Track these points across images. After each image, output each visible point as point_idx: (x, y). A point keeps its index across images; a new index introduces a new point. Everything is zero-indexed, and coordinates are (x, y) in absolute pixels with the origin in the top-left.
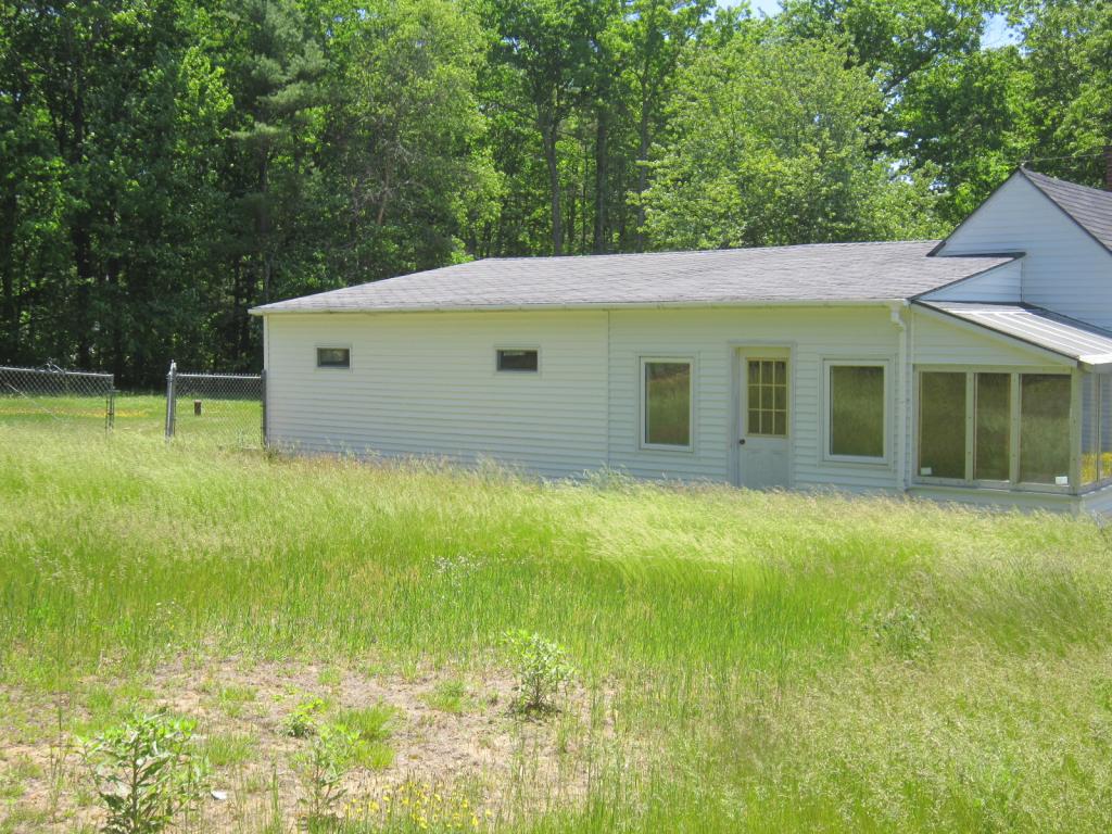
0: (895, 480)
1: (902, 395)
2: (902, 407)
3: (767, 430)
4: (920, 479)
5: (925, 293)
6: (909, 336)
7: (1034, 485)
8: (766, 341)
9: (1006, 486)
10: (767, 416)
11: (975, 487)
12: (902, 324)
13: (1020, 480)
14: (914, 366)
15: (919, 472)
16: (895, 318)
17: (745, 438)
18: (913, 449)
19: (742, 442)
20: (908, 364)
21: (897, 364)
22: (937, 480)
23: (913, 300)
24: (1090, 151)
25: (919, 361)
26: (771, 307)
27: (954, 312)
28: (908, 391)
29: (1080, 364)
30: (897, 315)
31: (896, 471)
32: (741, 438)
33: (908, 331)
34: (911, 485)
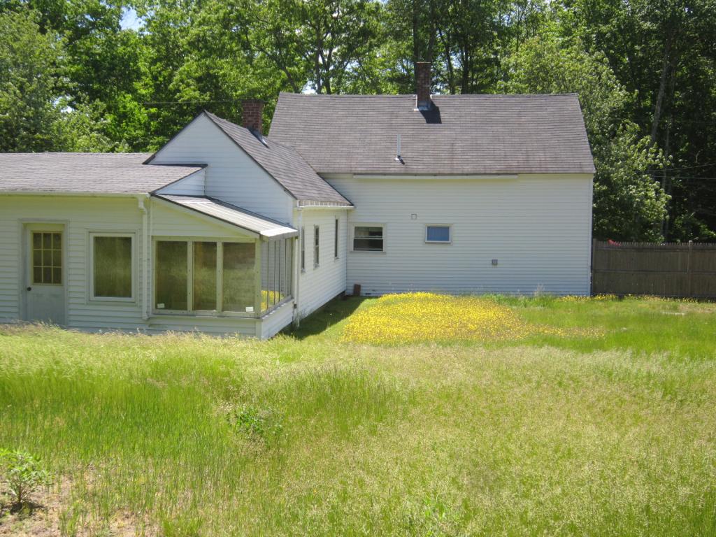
0: (141, 312)
1: (145, 257)
2: (145, 264)
3: (47, 281)
4: (157, 311)
5: (159, 189)
6: (149, 218)
7: (233, 313)
8: (47, 219)
9: (214, 314)
10: (47, 271)
11: (193, 315)
12: (145, 210)
13: (223, 310)
14: (152, 237)
15: (156, 307)
16: (141, 205)
17: (31, 286)
18: (152, 292)
19: (29, 289)
20: (148, 236)
21: (141, 236)
22: (169, 311)
23: (153, 194)
24: (189, 100)
25: (157, 234)
26: (52, 196)
27: (180, 202)
28: (148, 254)
29: (261, 236)
30: (142, 203)
31: (141, 306)
32: (28, 287)
33: (149, 213)
34: (151, 315)
